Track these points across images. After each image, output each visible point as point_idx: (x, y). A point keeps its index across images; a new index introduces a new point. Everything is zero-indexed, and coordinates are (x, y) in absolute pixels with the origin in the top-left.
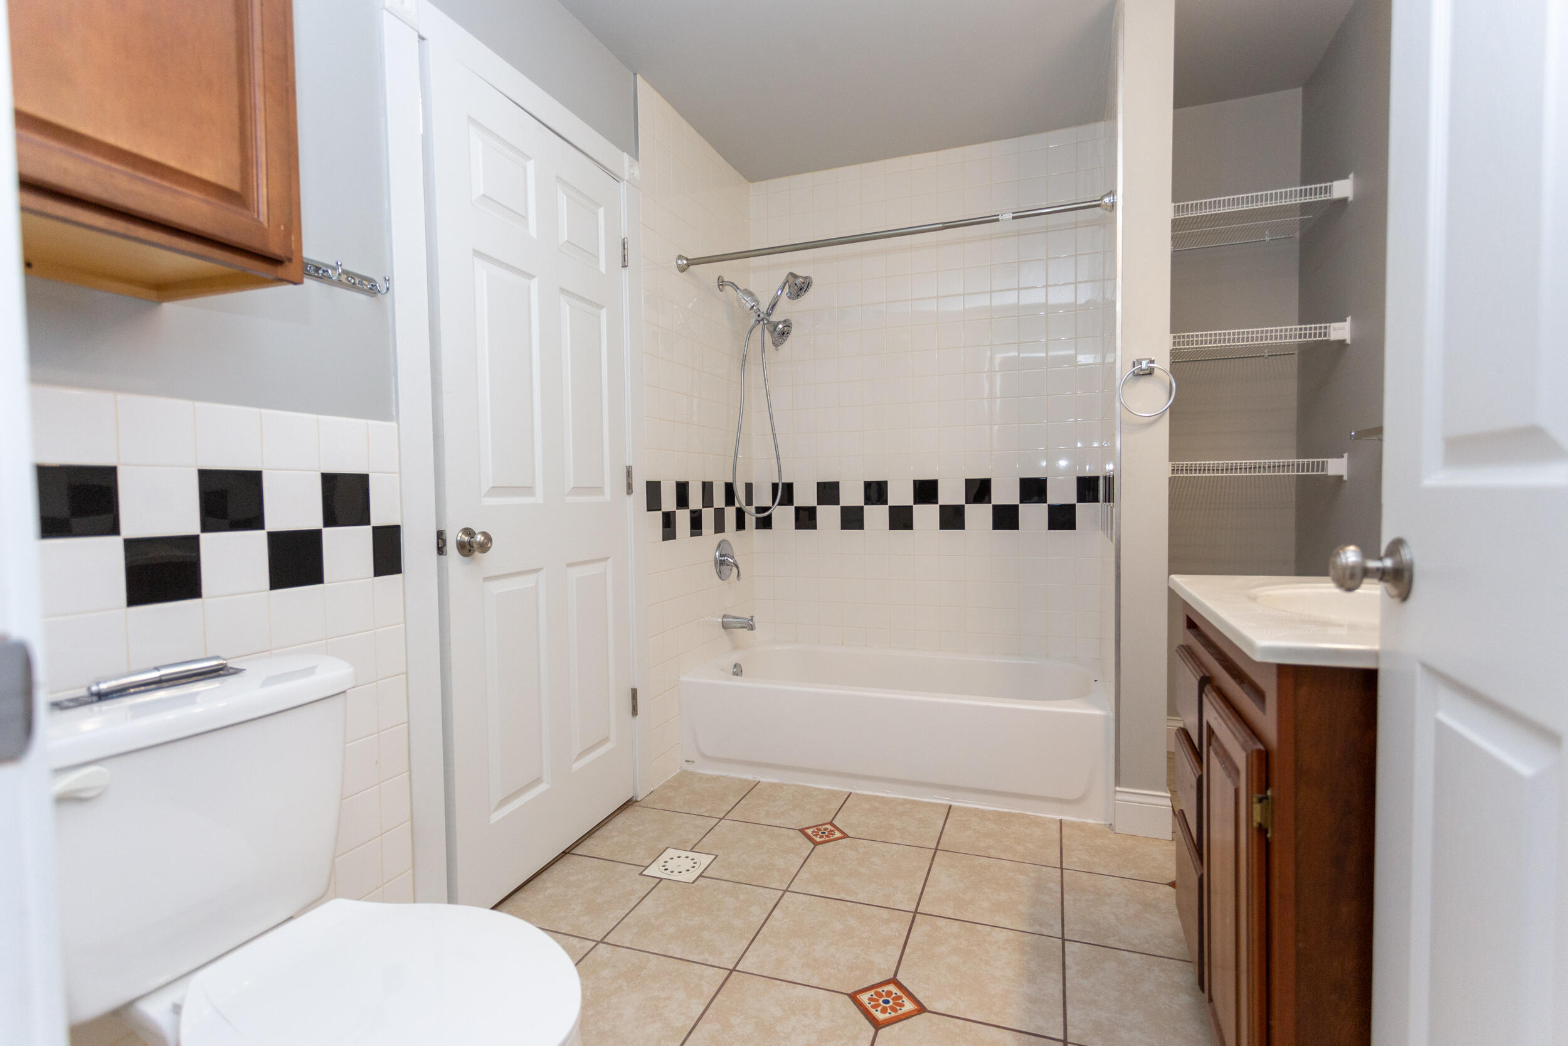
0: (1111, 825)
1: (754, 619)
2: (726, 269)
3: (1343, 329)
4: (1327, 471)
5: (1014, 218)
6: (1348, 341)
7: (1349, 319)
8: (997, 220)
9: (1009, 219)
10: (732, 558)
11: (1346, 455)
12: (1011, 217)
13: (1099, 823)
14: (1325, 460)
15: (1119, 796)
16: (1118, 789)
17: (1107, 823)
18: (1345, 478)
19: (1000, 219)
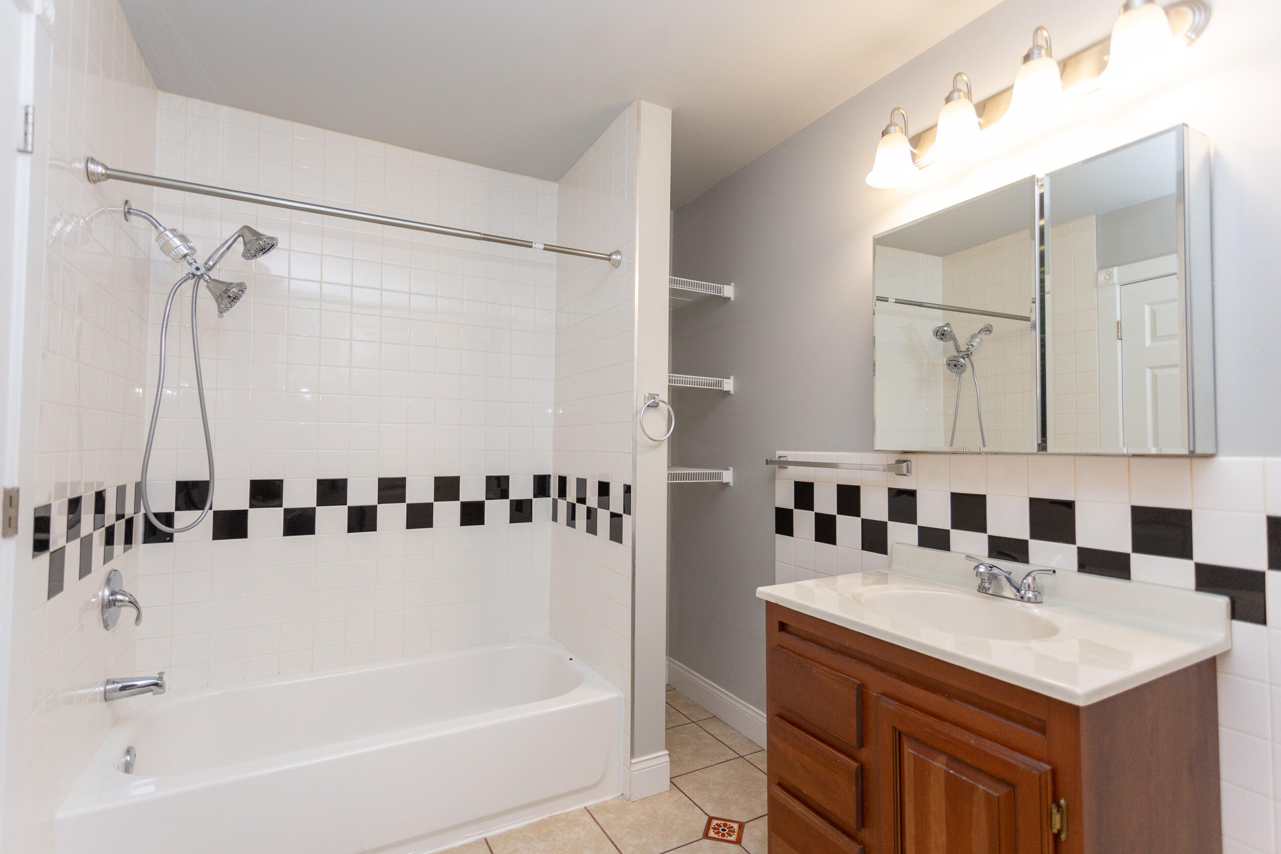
0: (622, 794)
1: (164, 676)
2: (138, 194)
3: (729, 383)
4: (722, 480)
5: (545, 249)
6: (732, 392)
7: (732, 377)
8: (531, 247)
9: (540, 249)
10: (124, 594)
11: (731, 469)
12: (543, 248)
13: (614, 796)
14: (721, 471)
15: (634, 768)
16: (633, 761)
17: (619, 794)
18: (731, 484)
19: (534, 246)
